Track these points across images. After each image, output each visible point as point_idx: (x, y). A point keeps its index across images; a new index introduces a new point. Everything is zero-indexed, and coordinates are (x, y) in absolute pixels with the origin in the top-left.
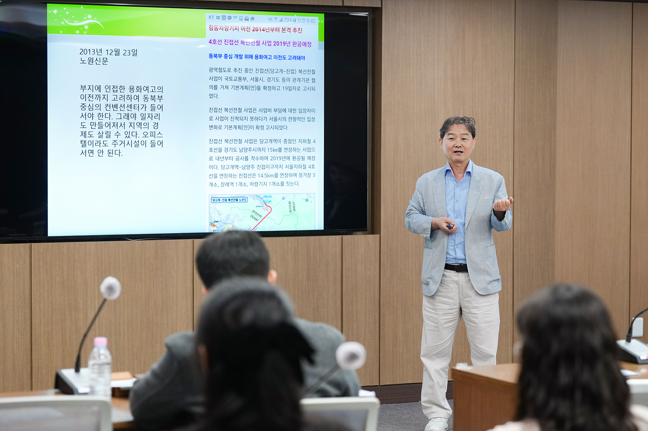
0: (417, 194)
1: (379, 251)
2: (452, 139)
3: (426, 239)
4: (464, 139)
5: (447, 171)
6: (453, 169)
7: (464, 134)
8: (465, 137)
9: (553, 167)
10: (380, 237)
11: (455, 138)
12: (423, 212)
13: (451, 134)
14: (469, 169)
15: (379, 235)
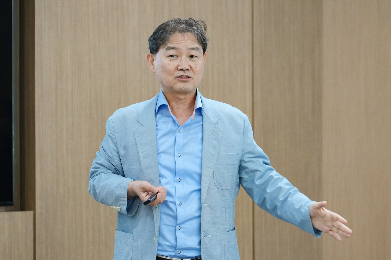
0: (107, 144)
1: (32, 238)
2: (172, 56)
3: (120, 213)
4: (192, 56)
5: (162, 107)
6: (172, 103)
7: (193, 49)
8: (194, 53)
9: (317, 98)
10: (34, 215)
11: (178, 54)
12: (120, 172)
13: (173, 48)
14: (199, 105)
15: (31, 212)
